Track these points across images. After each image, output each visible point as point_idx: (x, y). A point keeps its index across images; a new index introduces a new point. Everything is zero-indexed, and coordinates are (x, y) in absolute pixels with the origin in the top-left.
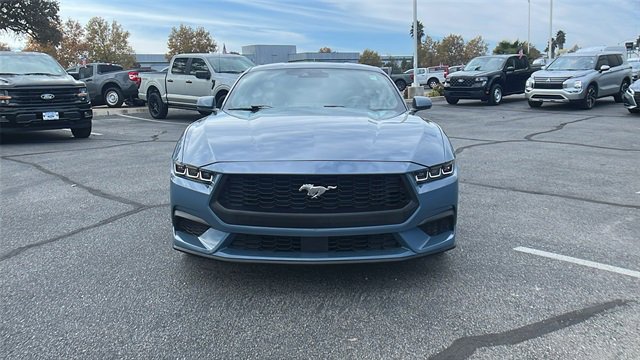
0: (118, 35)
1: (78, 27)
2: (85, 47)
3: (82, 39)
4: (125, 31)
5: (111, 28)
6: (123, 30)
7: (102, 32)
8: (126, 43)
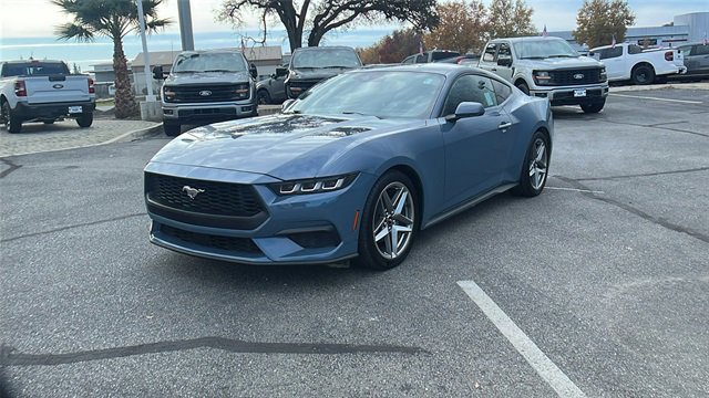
0: (522, 13)
1: (481, 7)
2: (487, 28)
3: (484, 20)
4: (529, 8)
5: (515, 5)
6: (527, 8)
7: (505, 10)
8: (529, 21)
